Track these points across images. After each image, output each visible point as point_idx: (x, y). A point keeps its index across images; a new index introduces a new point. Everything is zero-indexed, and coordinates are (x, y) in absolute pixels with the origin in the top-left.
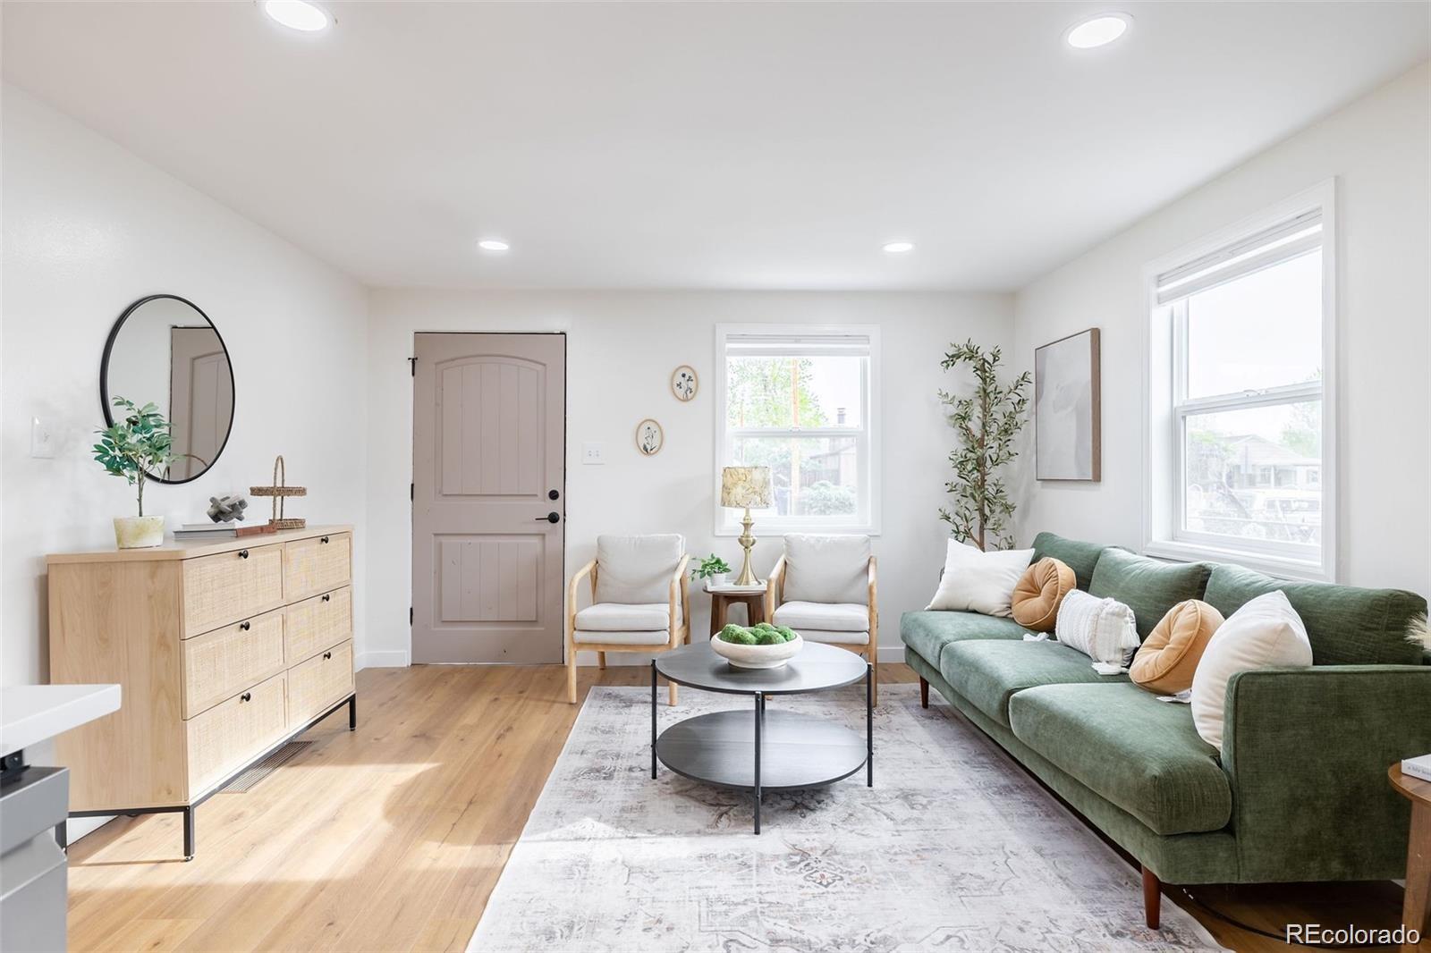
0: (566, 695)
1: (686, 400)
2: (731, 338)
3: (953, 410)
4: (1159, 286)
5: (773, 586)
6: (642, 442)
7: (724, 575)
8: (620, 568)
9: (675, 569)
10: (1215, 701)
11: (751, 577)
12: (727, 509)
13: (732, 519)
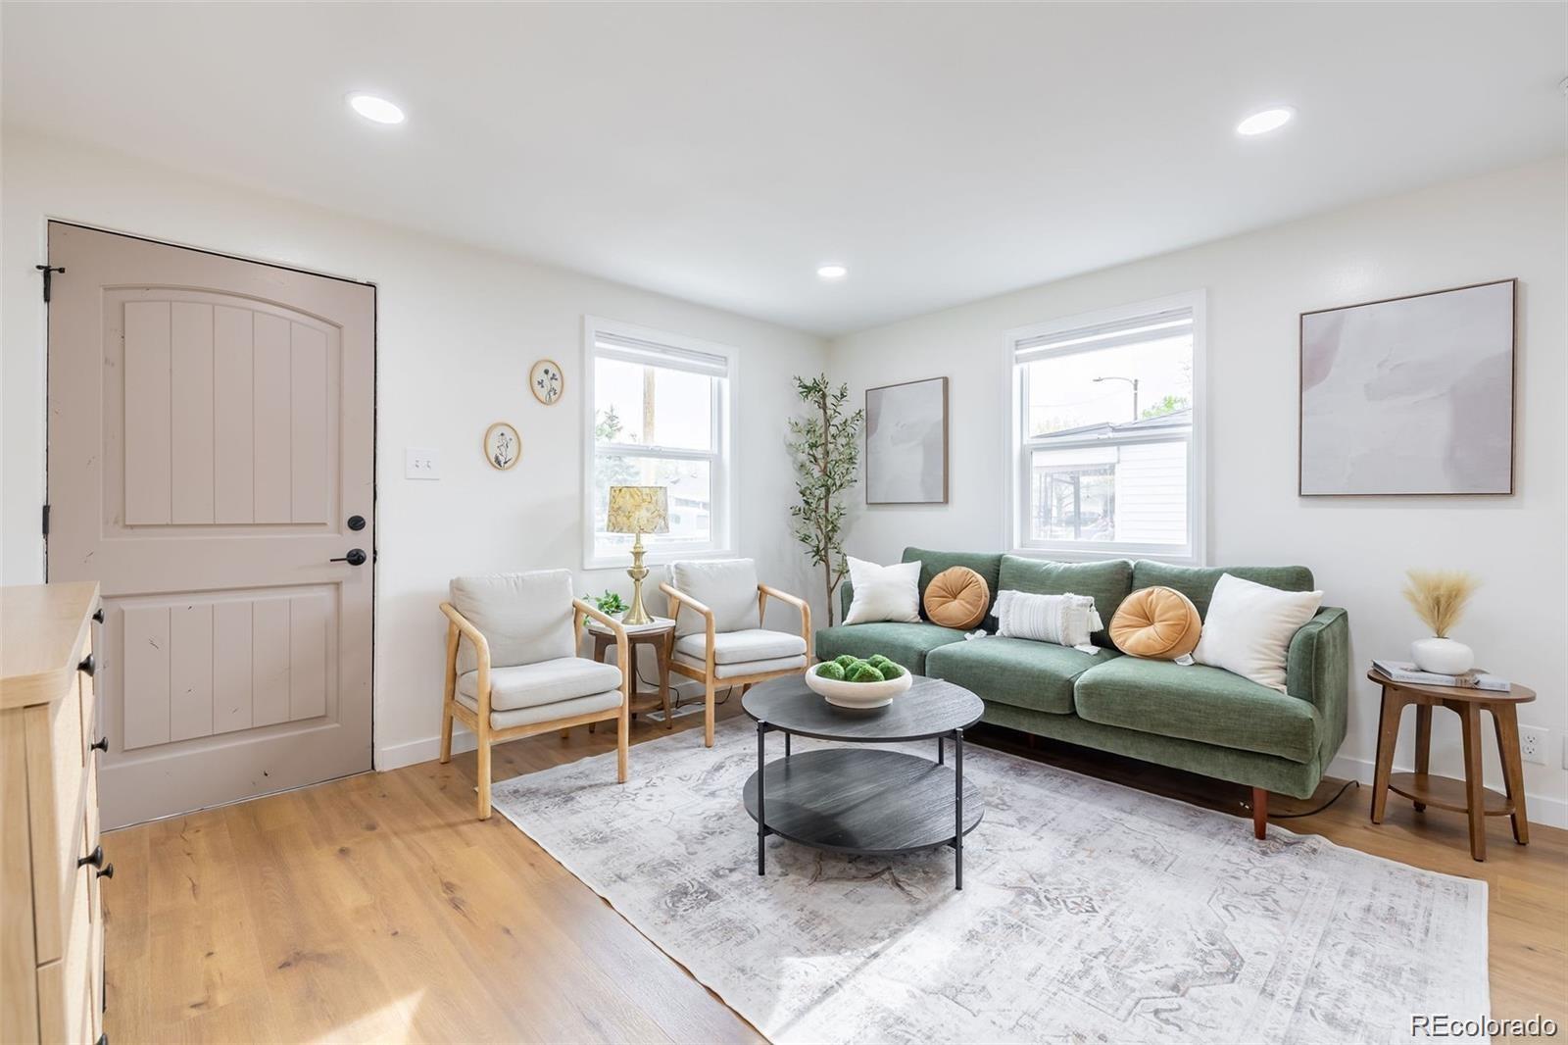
1: (548, 402)
4: (1017, 349)
6: (493, 452)
7: (622, 614)
10: (1269, 655)
11: (644, 616)
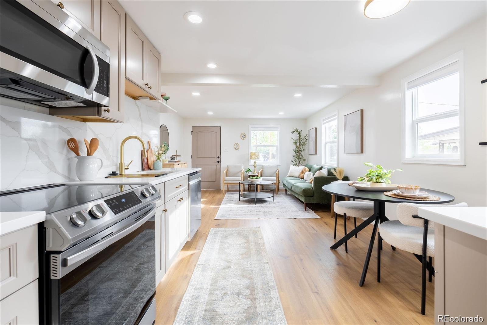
0: (223, 192)
1: (244, 139)
2: (252, 128)
3: (294, 141)
4: (323, 121)
5: (259, 174)
6: (235, 147)
7: (251, 172)
8: (231, 170)
9: (242, 171)
11: (256, 172)
12: (251, 160)
13: (252, 162)
